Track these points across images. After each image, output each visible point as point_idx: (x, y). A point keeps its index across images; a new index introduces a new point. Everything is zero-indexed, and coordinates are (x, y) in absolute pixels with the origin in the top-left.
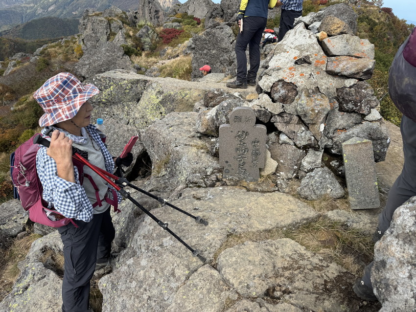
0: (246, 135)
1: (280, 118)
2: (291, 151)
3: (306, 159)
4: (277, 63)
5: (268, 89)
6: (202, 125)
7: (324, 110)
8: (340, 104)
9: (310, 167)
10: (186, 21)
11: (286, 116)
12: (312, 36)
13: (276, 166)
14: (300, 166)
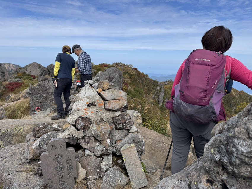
0: (61, 157)
1: (83, 140)
2: (93, 160)
3: (103, 164)
4: (77, 107)
5: (73, 123)
6: (30, 153)
7: (107, 131)
8: (115, 125)
9: (106, 168)
10: (25, 77)
11: (87, 138)
12: (94, 91)
13: (85, 173)
14: (100, 168)
